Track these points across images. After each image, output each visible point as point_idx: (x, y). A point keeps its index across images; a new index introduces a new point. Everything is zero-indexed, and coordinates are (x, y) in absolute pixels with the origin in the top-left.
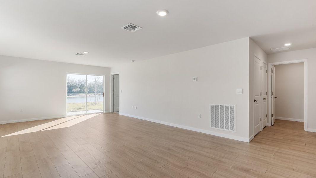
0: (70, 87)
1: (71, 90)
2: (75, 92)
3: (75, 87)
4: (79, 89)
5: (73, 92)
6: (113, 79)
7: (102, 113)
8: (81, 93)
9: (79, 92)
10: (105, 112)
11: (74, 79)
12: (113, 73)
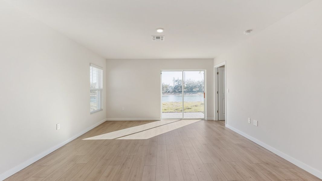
0: (191, 87)
1: (192, 90)
2: (195, 92)
3: (195, 87)
4: (198, 89)
5: (194, 92)
6: (218, 73)
7: (202, 119)
8: (200, 92)
9: (198, 91)
10: (206, 119)
11: (194, 80)
12: (217, 65)
